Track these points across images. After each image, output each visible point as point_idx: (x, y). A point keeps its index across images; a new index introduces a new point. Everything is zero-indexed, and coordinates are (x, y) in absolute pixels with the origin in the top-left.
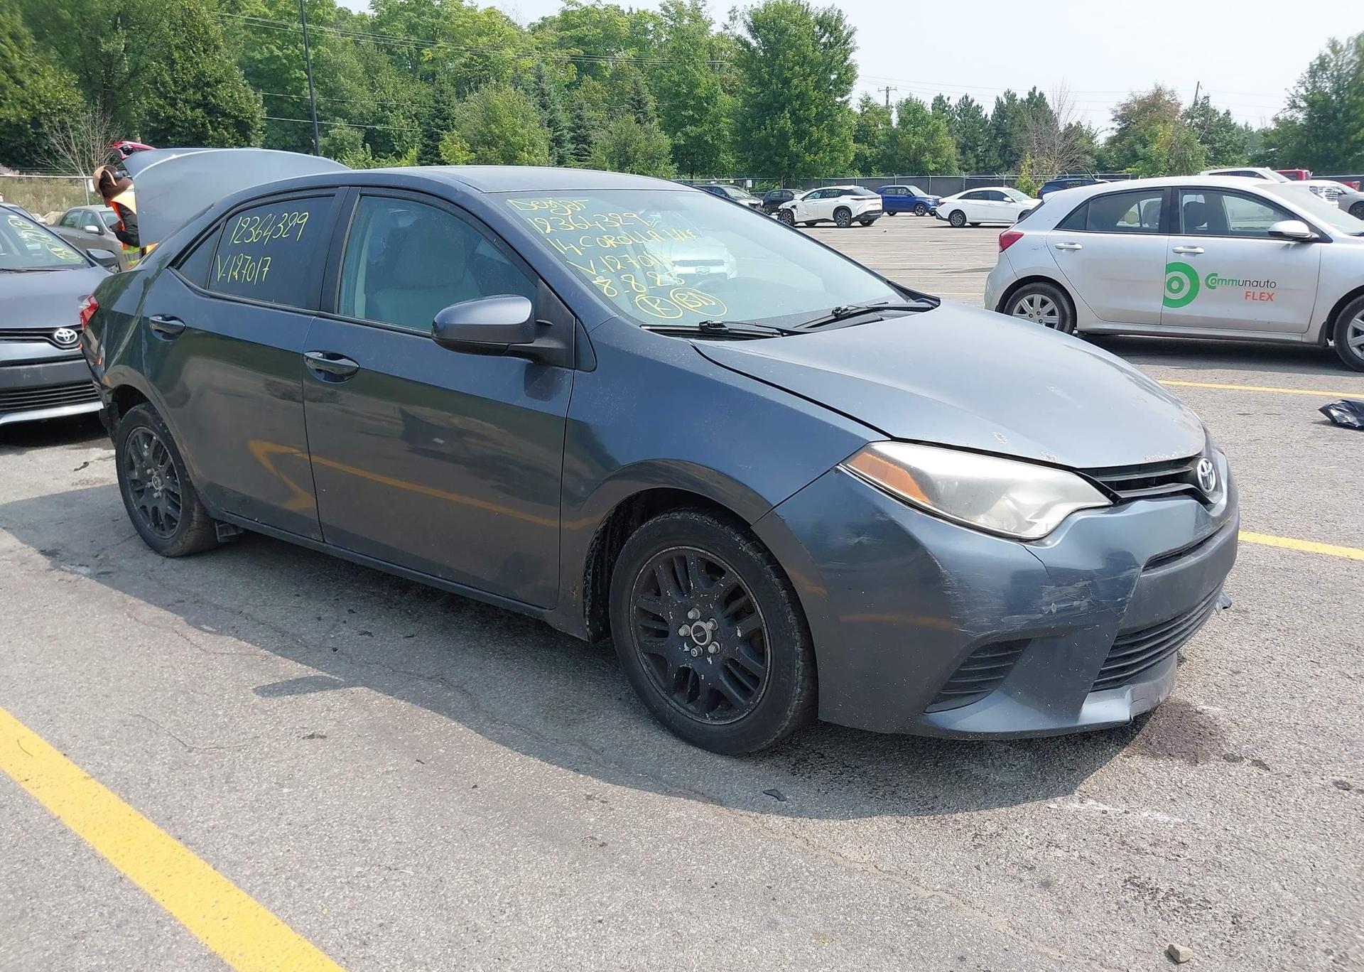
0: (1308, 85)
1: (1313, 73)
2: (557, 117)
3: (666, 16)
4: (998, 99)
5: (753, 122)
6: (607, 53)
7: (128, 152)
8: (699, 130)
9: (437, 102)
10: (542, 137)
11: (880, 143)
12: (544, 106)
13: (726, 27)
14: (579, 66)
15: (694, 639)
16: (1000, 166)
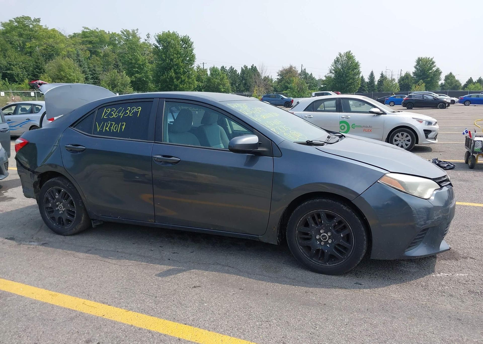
0: (334, 66)
1: (335, 62)
2: (85, 69)
3: (123, 35)
4: (242, 68)
5: (161, 73)
6: (101, 47)
7: (40, 84)
8: (140, 76)
9: (37, 63)
10: (82, 77)
11: (205, 81)
12: (80, 66)
13: (146, 40)
14: (90, 51)
15: (322, 239)
16: (245, 90)
